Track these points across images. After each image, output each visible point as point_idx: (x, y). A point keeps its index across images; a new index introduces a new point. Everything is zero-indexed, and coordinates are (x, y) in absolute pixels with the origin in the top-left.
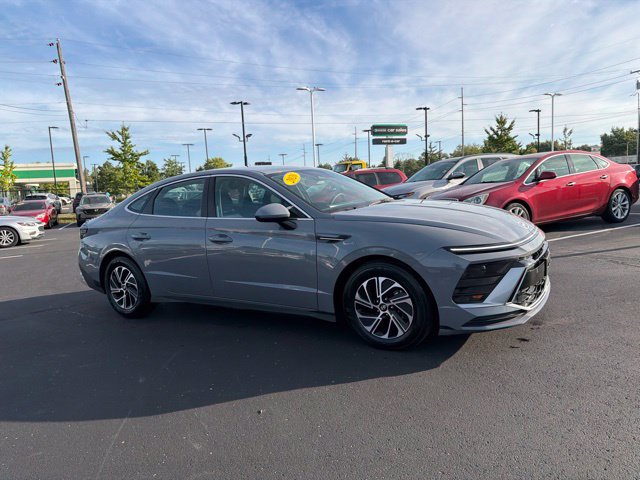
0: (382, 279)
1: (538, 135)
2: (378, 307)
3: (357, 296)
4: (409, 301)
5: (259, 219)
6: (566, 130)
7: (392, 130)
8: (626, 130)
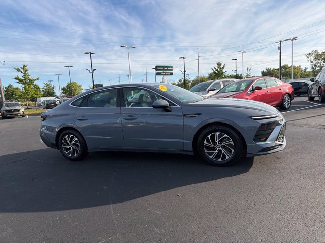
0: (218, 133)
1: (236, 71)
2: (216, 146)
3: (205, 142)
4: (232, 143)
5: (154, 107)
6: (248, 68)
7: (166, 68)
8: (272, 69)
